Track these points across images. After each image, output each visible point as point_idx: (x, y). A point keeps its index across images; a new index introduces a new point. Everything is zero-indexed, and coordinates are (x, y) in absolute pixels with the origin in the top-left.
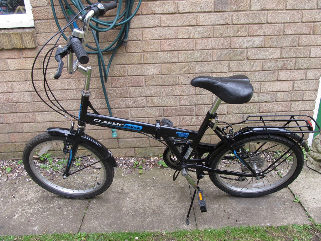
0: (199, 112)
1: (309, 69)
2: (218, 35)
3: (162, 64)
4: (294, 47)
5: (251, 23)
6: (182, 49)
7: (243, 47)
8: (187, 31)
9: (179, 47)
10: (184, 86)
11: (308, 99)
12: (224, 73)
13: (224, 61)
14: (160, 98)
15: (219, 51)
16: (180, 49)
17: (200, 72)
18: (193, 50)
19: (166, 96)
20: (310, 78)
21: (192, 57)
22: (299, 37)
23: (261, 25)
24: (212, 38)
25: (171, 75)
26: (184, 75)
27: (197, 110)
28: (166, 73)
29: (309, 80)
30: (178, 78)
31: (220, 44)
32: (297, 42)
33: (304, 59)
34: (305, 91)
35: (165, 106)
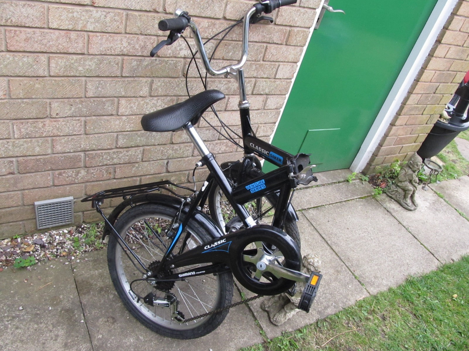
0: (91, 163)
1: (270, 95)
2: (135, 30)
3: (12, 78)
4: (258, 61)
5: (197, 15)
6: (58, 51)
7: (179, 56)
8: (71, 15)
9: (50, 46)
10: (61, 120)
11: (262, 135)
12: (141, 99)
13: (143, 77)
14: (8, 142)
15: (135, 60)
16: (53, 51)
17: (96, 95)
18: (83, 54)
19: (23, 138)
20: (270, 107)
21: (81, 68)
22: (267, 46)
23: (213, 21)
24: (123, 35)
25: (34, 100)
26: (62, 100)
27: (87, 159)
28: (21, 96)
29: (267, 110)
30: (48, 106)
31: (137, 47)
32: (262, 55)
33: (267, 80)
34: (260, 125)
35: (22, 156)
